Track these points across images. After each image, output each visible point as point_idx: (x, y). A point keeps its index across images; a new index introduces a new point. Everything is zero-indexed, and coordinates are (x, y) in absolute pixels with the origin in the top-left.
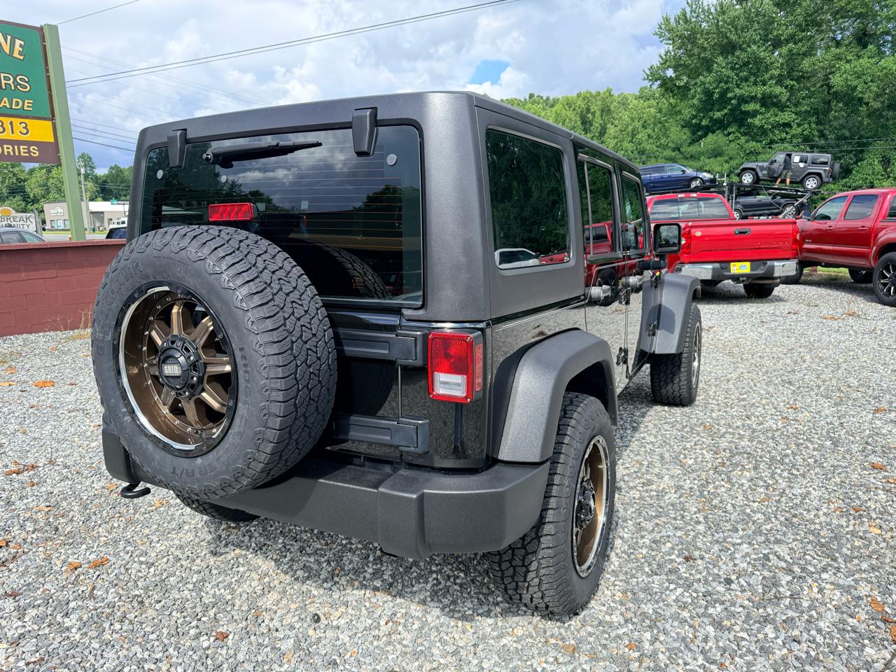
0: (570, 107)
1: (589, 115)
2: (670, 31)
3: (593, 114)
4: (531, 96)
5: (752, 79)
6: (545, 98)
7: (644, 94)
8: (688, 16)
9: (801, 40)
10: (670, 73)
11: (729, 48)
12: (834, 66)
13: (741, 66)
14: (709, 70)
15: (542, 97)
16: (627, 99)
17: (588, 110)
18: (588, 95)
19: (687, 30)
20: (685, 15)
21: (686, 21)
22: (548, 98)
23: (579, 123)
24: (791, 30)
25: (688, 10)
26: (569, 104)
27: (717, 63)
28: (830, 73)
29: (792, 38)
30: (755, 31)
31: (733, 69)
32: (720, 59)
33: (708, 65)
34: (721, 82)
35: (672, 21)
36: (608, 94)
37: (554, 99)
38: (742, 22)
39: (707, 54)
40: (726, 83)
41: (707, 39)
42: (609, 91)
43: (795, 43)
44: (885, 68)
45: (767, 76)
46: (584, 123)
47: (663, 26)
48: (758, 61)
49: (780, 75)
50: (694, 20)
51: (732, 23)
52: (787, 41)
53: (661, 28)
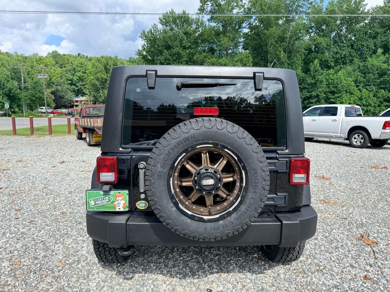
0: (99, 62)
1: (108, 66)
2: (146, 37)
3: (110, 66)
4: (79, 54)
5: (178, 60)
6: (86, 56)
7: (131, 60)
8: (153, 32)
9: (193, 48)
10: (145, 53)
11: (168, 47)
12: (204, 60)
13: (173, 55)
14: (161, 54)
15: (84, 56)
16: (123, 61)
17: (108, 64)
18: (107, 58)
19: (152, 38)
20: (151, 31)
21: (152, 34)
22: (87, 57)
23: (104, 69)
24: (189, 44)
25: (153, 29)
26: (98, 60)
27: (165, 52)
28: (203, 62)
29: (190, 47)
30: (178, 42)
31: (171, 55)
32: (165, 51)
33: (161, 53)
34: (166, 60)
35: (146, 33)
36: (116, 58)
37: (90, 57)
38: (172, 38)
39: (160, 48)
40: (169, 61)
41: (160, 42)
42: (116, 57)
43: (191, 49)
44: (220, 63)
45: (183, 60)
46: (105, 69)
47: (143, 34)
48: (179, 54)
49: (187, 61)
50: (155, 34)
51: (169, 37)
52: (188, 48)
53: (142, 35)
